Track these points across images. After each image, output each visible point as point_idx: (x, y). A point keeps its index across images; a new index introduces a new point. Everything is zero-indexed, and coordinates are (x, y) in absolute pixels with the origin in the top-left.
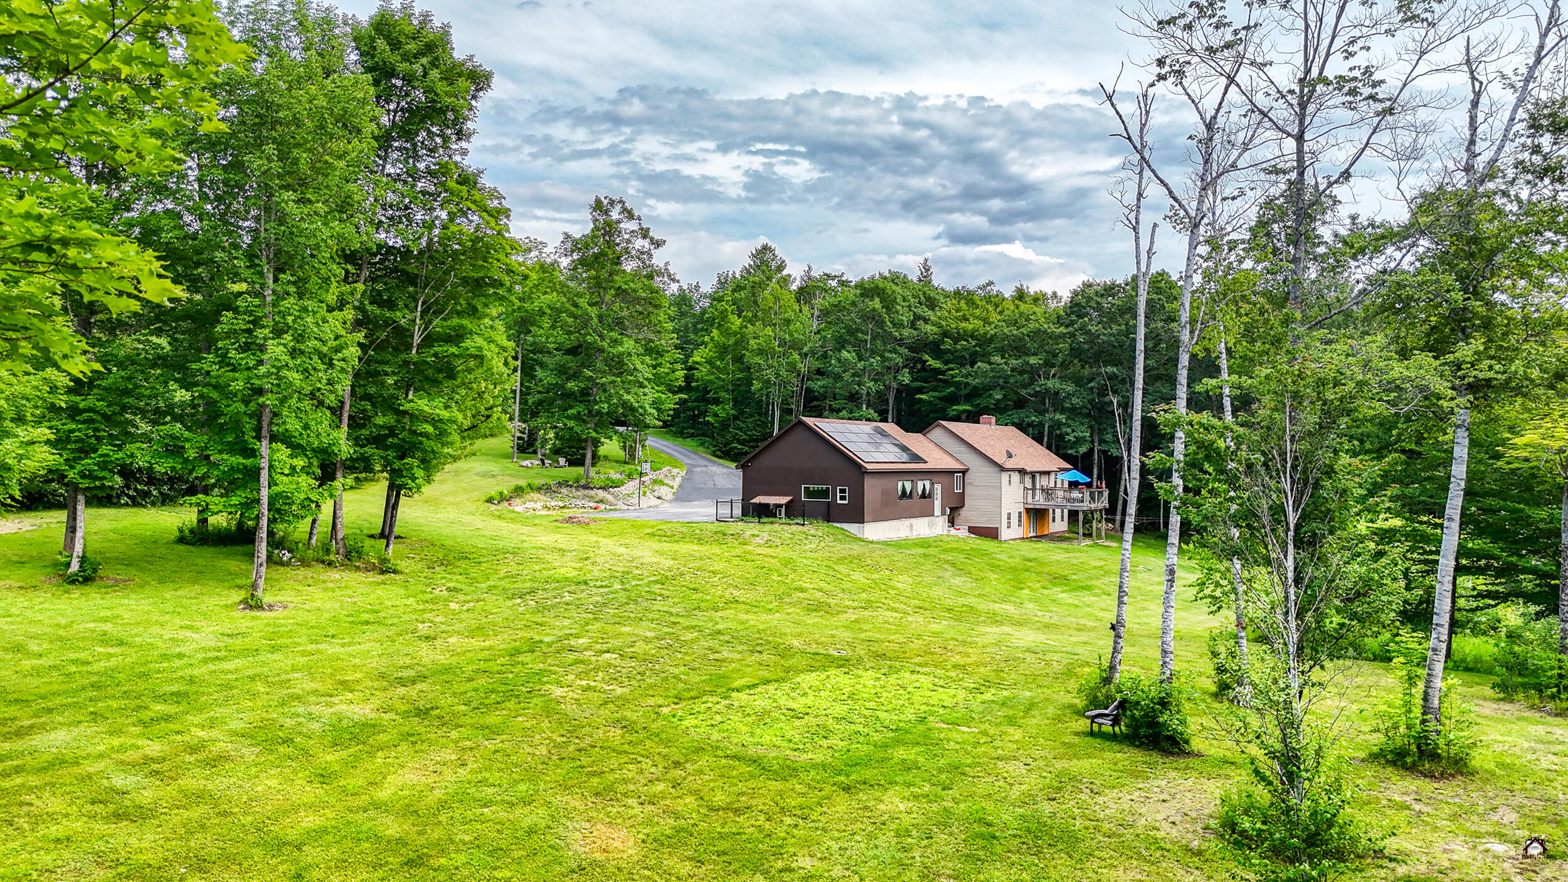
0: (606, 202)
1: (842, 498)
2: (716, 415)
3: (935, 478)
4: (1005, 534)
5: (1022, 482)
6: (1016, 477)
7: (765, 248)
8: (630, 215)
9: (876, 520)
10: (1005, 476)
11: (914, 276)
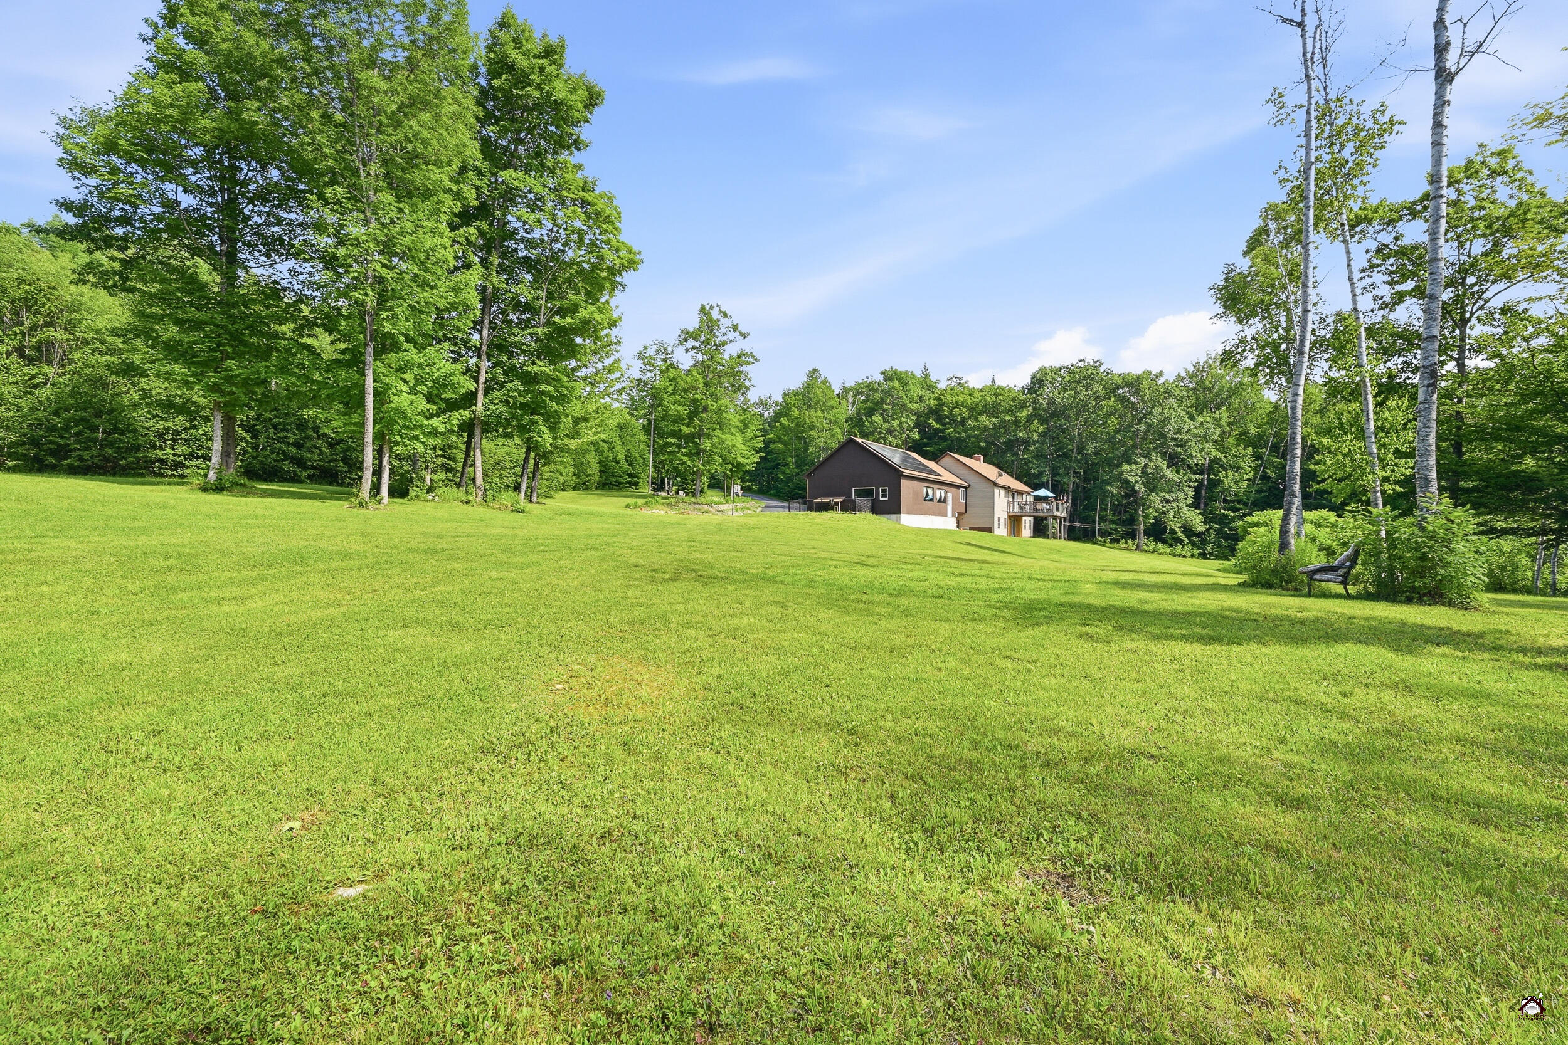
0: (708, 307)
1: (884, 496)
2: (783, 473)
3: (948, 489)
4: (997, 531)
5: (1006, 496)
6: (1003, 492)
7: (815, 370)
8: (725, 315)
9: (908, 513)
10: (996, 491)
11: (918, 374)
